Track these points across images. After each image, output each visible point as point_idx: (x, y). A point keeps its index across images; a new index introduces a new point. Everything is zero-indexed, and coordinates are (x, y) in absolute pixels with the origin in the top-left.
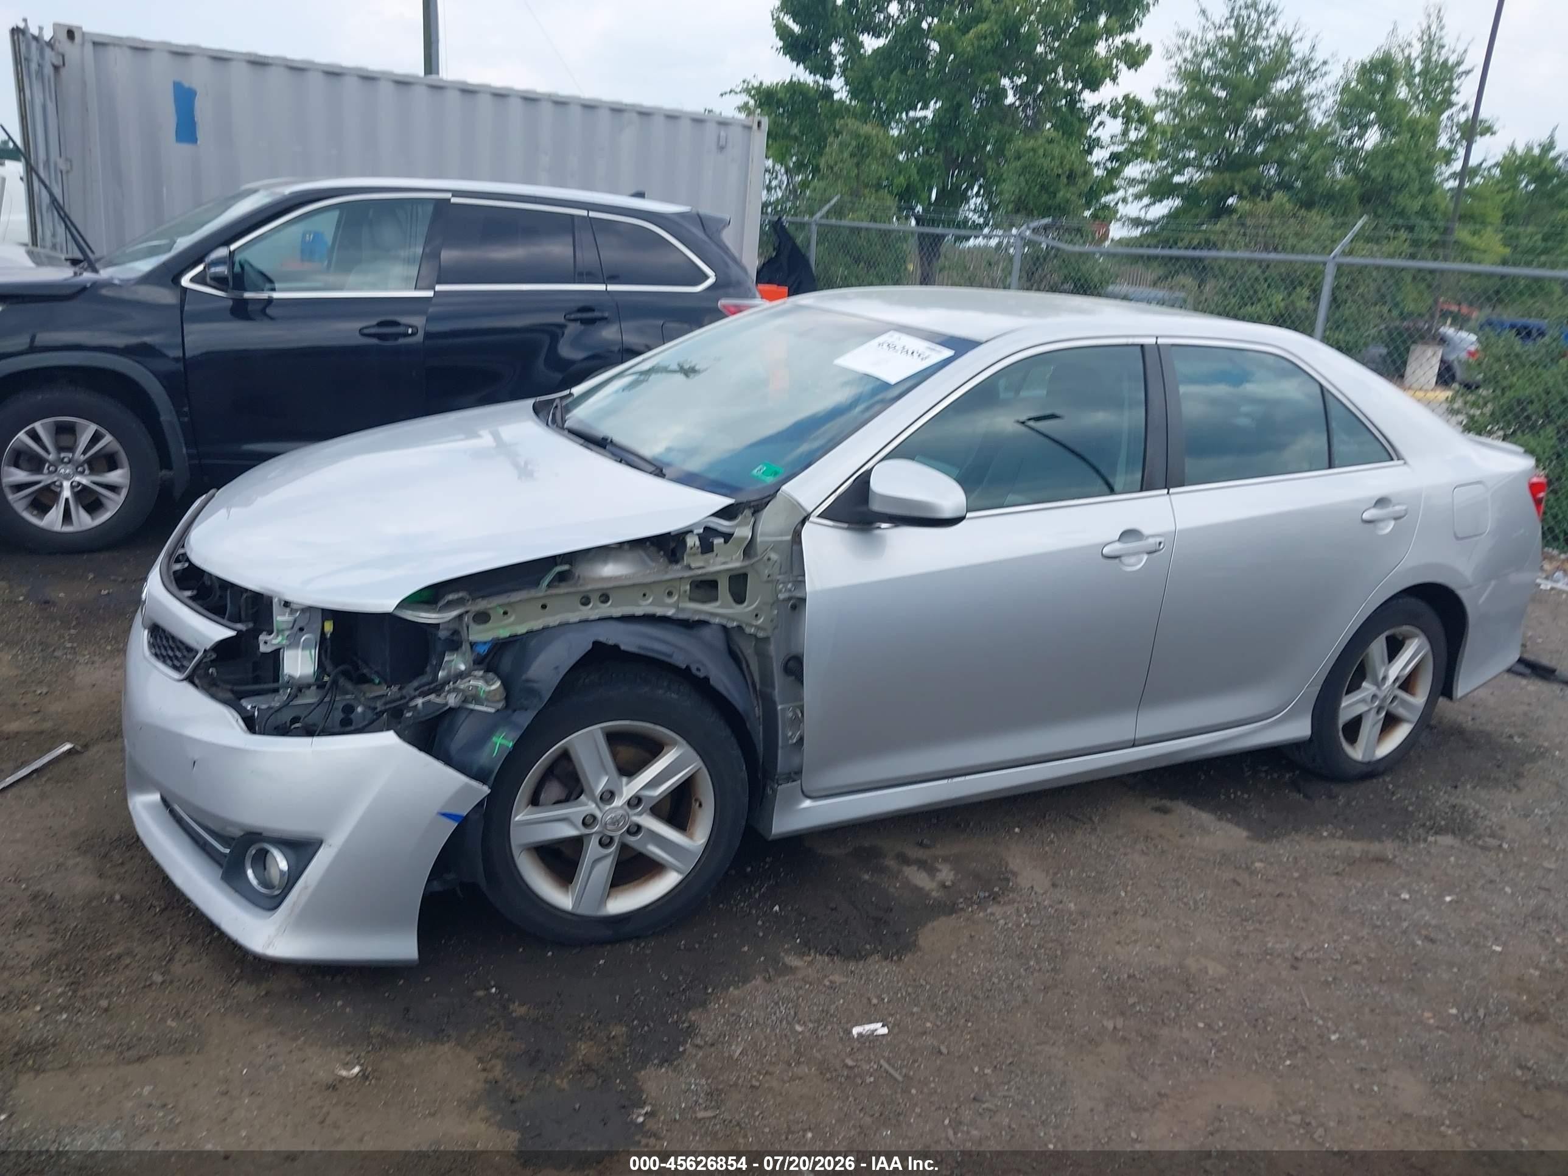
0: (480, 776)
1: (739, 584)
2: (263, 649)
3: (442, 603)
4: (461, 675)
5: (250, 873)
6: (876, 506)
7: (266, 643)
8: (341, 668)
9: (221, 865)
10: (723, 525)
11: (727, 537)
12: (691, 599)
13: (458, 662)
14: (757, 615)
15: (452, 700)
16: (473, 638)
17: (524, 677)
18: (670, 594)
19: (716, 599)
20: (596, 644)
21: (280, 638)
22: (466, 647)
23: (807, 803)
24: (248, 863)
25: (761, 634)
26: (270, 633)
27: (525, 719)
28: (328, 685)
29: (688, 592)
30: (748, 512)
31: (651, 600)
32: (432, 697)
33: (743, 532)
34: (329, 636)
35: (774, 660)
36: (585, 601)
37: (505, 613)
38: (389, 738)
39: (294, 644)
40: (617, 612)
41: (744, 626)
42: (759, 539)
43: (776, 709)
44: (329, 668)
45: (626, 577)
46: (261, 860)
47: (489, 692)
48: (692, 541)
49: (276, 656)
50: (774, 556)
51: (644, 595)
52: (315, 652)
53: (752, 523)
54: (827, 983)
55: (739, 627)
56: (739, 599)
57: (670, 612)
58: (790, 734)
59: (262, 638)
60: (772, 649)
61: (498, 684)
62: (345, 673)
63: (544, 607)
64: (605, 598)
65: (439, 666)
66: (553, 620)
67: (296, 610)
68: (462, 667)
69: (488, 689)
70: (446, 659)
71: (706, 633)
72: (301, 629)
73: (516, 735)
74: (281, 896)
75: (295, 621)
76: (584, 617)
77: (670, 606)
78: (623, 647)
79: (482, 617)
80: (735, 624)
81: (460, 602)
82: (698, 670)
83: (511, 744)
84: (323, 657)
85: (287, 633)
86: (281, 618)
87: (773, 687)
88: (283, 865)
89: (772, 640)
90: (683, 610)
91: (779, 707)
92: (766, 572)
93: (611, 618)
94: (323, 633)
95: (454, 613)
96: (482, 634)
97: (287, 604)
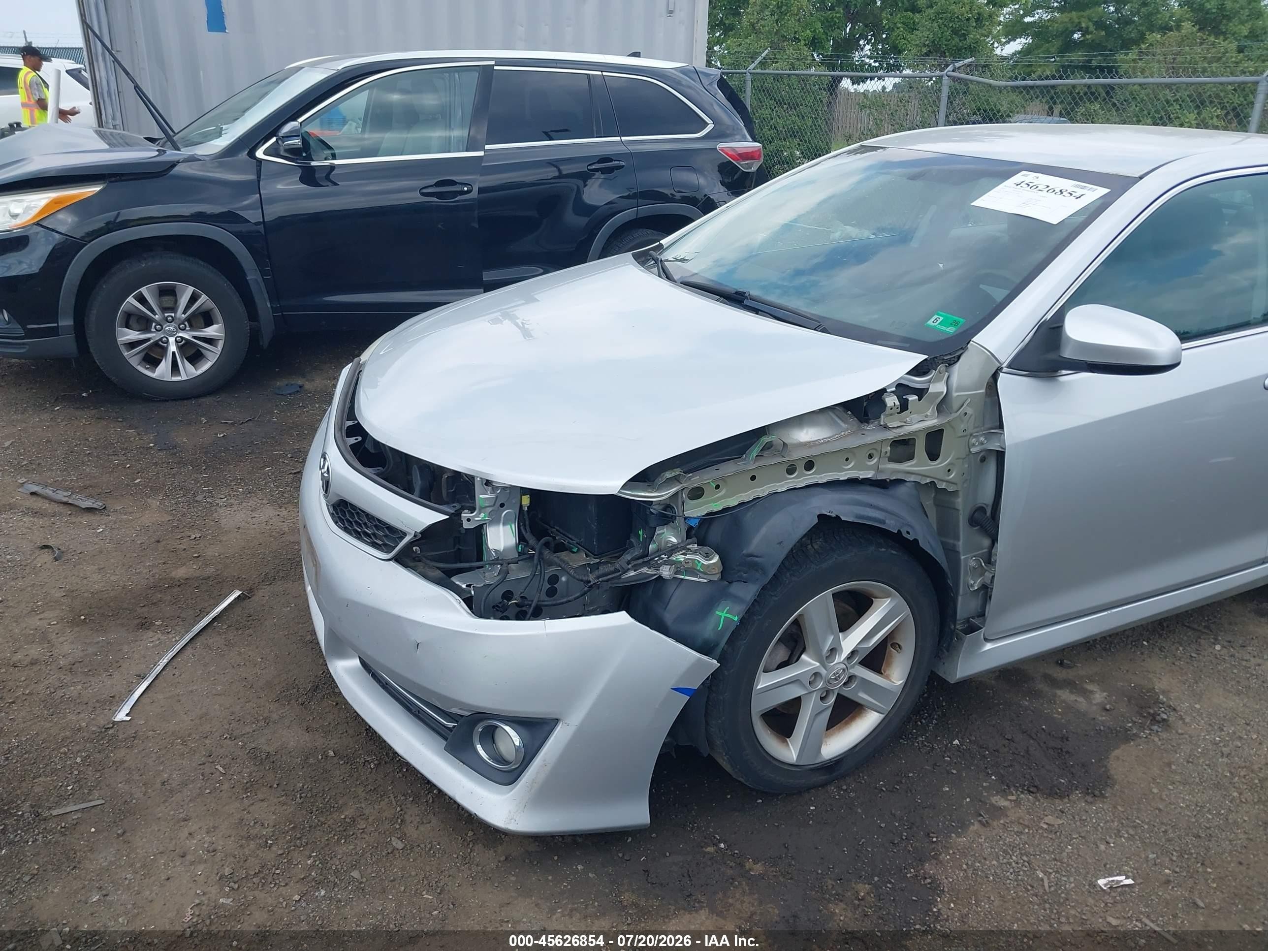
0: (704, 649)
1: (934, 438)
2: (466, 525)
3: (660, 481)
4: (674, 549)
5: (479, 747)
6: (1068, 353)
7: (469, 520)
8: (543, 541)
9: (446, 739)
10: (918, 381)
11: (921, 393)
12: (891, 460)
13: (670, 536)
14: (949, 470)
15: (666, 572)
16: (687, 514)
17: (744, 552)
18: (871, 456)
19: (911, 457)
20: (821, 517)
21: (482, 515)
22: (679, 521)
23: (989, 646)
24: (476, 739)
25: (951, 489)
26: (472, 510)
27: (748, 592)
28: (536, 557)
29: (888, 454)
30: (941, 367)
31: (852, 464)
32: (645, 570)
33: (938, 388)
34: (526, 509)
35: (961, 512)
36: (791, 470)
37: (718, 487)
38: (622, 618)
39: (495, 520)
40: (823, 478)
41: (936, 481)
42: (955, 394)
43: (960, 559)
44: (532, 541)
45: (826, 442)
46: (489, 736)
47: (708, 566)
48: (891, 401)
49: (479, 532)
50: (970, 411)
51: (847, 459)
52: (514, 527)
53: (945, 378)
54: (1045, 826)
55: (932, 483)
56: (933, 455)
57: (870, 474)
58: (972, 582)
59: (465, 515)
60: (959, 502)
61: (716, 559)
62: (547, 545)
63: (753, 478)
64: (809, 465)
65: (650, 538)
66: (762, 491)
67: (498, 488)
68: (674, 540)
69: (706, 563)
70: (657, 532)
71: (902, 490)
72: (502, 505)
73: (741, 608)
74: (519, 770)
75: (497, 497)
76: (791, 486)
77: (869, 468)
78: (843, 518)
79: (697, 493)
80: (928, 480)
81: (676, 479)
82: (908, 533)
83: (736, 619)
84: (522, 528)
85: (490, 509)
86: (483, 496)
87: (959, 540)
88: (517, 741)
89: (961, 494)
90: (882, 471)
91: (962, 557)
92: (962, 427)
93: (816, 485)
94: (521, 506)
95: (673, 490)
96: (696, 510)
97: (488, 483)
